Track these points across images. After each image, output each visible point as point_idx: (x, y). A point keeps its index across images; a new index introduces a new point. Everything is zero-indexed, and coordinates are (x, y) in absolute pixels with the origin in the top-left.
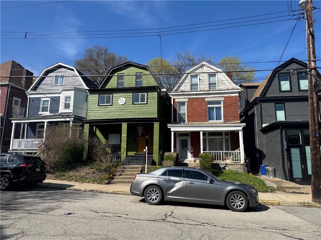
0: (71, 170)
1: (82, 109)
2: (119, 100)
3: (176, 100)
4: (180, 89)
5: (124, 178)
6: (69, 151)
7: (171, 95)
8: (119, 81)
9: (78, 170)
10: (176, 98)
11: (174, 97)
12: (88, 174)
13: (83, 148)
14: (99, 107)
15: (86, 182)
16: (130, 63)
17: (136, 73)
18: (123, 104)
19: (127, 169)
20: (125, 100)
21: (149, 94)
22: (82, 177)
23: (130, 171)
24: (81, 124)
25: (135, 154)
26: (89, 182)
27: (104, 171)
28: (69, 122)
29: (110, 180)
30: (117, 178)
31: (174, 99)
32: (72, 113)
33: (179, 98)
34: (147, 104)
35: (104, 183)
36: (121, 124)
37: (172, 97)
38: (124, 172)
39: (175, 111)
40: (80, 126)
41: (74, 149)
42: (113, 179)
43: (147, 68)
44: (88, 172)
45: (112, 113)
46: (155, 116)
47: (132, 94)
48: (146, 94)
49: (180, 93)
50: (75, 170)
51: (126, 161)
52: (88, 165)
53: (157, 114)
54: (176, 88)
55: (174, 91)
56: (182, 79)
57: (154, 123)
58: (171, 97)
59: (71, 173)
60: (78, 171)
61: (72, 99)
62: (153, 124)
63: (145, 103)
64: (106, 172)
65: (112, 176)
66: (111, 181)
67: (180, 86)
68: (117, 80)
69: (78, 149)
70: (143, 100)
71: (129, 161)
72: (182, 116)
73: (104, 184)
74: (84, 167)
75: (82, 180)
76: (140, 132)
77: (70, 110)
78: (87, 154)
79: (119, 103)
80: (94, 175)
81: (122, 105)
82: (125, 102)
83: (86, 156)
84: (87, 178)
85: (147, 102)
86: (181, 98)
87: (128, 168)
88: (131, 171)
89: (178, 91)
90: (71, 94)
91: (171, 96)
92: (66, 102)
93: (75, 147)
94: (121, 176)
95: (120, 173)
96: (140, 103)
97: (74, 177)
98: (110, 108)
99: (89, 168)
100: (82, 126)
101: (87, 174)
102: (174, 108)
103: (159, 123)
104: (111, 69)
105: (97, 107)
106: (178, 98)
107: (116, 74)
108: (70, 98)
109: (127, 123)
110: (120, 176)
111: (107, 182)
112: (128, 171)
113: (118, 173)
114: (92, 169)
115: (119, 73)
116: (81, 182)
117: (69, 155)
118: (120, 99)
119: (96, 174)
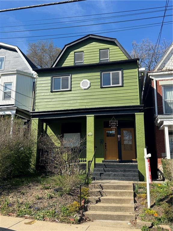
0: (10, 191)
1: (28, 96)
2: (81, 83)
3: (161, 83)
4: (166, 67)
5: (106, 209)
6: (9, 157)
7: (152, 76)
8: (76, 62)
9: (22, 191)
10: (160, 80)
11: (157, 79)
12: (40, 201)
13: (30, 154)
14: (51, 94)
15: (38, 217)
16: (90, 36)
17: (100, 50)
18: (87, 88)
19: (105, 189)
20: (89, 82)
21: (125, 71)
22: (30, 207)
23: (113, 193)
24: (26, 121)
25: (103, 161)
26: (44, 219)
27: (69, 194)
28: (9, 116)
29: (81, 212)
30: (95, 209)
31: (156, 81)
32: (13, 105)
33: (164, 80)
34: (122, 86)
35: (72, 220)
36: (86, 117)
37: (155, 79)
38: (104, 194)
39: (160, 98)
40: (25, 123)
41: (16, 155)
42: (86, 210)
43: (116, 42)
44: (40, 196)
45: (72, 102)
46: (137, 103)
47: (99, 74)
48: (120, 72)
49: (166, 73)
50: (18, 192)
51: (96, 172)
52: (38, 182)
53: (139, 101)
54: (159, 66)
55: (156, 70)
56: (168, 53)
57: (136, 113)
58: (153, 80)
59: (11, 198)
60: (24, 194)
61: (13, 87)
62: (134, 116)
63: (120, 85)
64: (73, 195)
65: (85, 203)
66: (83, 215)
67: (164, 63)
68: (73, 60)
69: (23, 155)
70: (116, 81)
71: (101, 174)
72: (170, 105)
73: (73, 223)
74: (32, 185)
75: (30, 214)
76: (114, 128)
77: (12, 101)
78: (35, 162)
79: (81, 86)
80: (51, 202)
81: (85, 89)
82: (89, 85)
83: (33, 165)
84: (38, 210)
85: (123, 83)
86: (167, 80)
87: (108, 187)
88: (116, 193)
89: (163, 70)
90: (13, 79)
91: (153, 78)
92: (5, 90)
93: (18, 152)
94: (99, 204)
95: (97, 198)
96: (111, 85)
97: (15, 206)
98: (68, 95)
99: (41, 186)
100: (28, 123)
101: (39, 199)
102: (158, 94)
103: (143, 113)
104: (66, 45)
105: (48, 94)
106: (162, 80)
107: (72, 53)
108: (11, 85)
109: (93, 115)
110: (97, 203)
111: (79, 218)
112: (110, 193)
113: (94, 197)
114: (47, 189)
115: (76, 51)
116: (29, 218)
117: (9, 165)
118: (83, 81)
119: (55, 200)
